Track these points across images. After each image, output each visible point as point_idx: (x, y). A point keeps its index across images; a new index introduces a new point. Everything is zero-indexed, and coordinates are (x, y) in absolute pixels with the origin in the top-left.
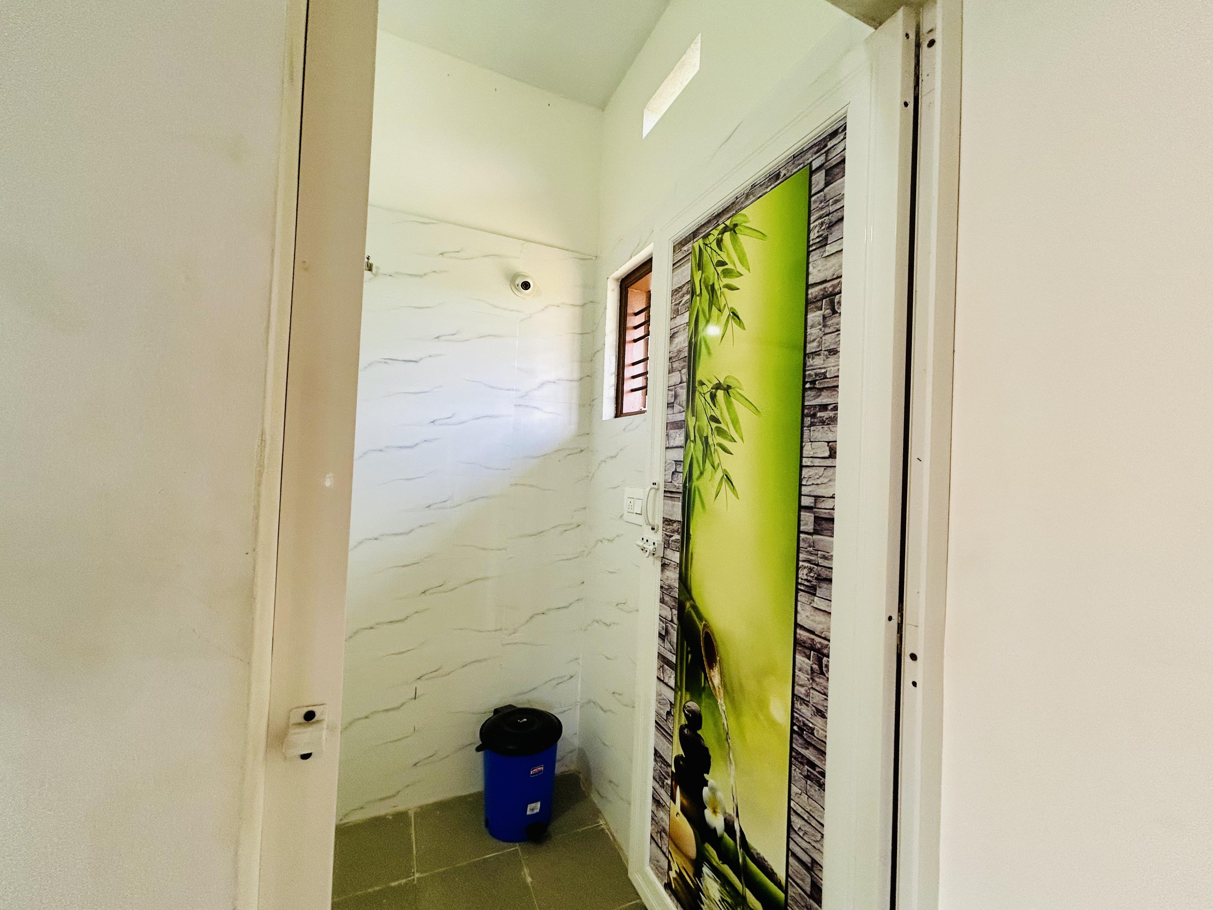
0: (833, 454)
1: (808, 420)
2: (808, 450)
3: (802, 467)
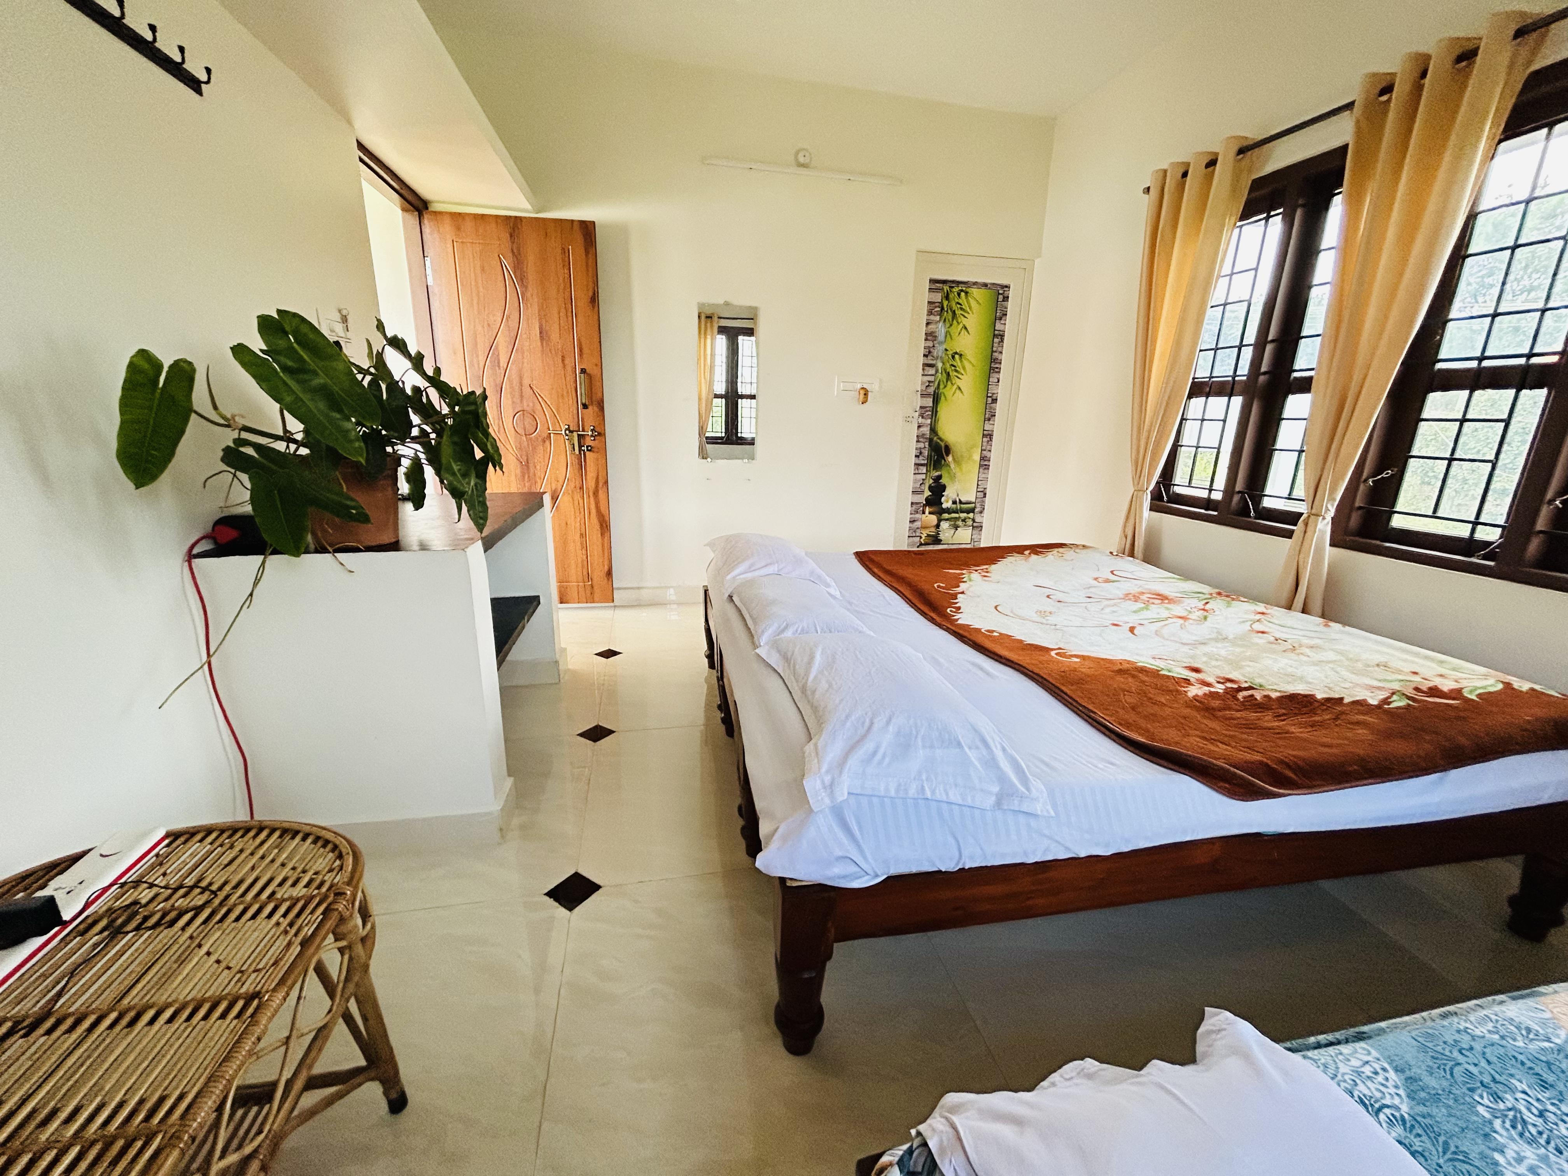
0: (998, 382)
1: (992, 371)
2: (991, 379)
3: (989, 384)
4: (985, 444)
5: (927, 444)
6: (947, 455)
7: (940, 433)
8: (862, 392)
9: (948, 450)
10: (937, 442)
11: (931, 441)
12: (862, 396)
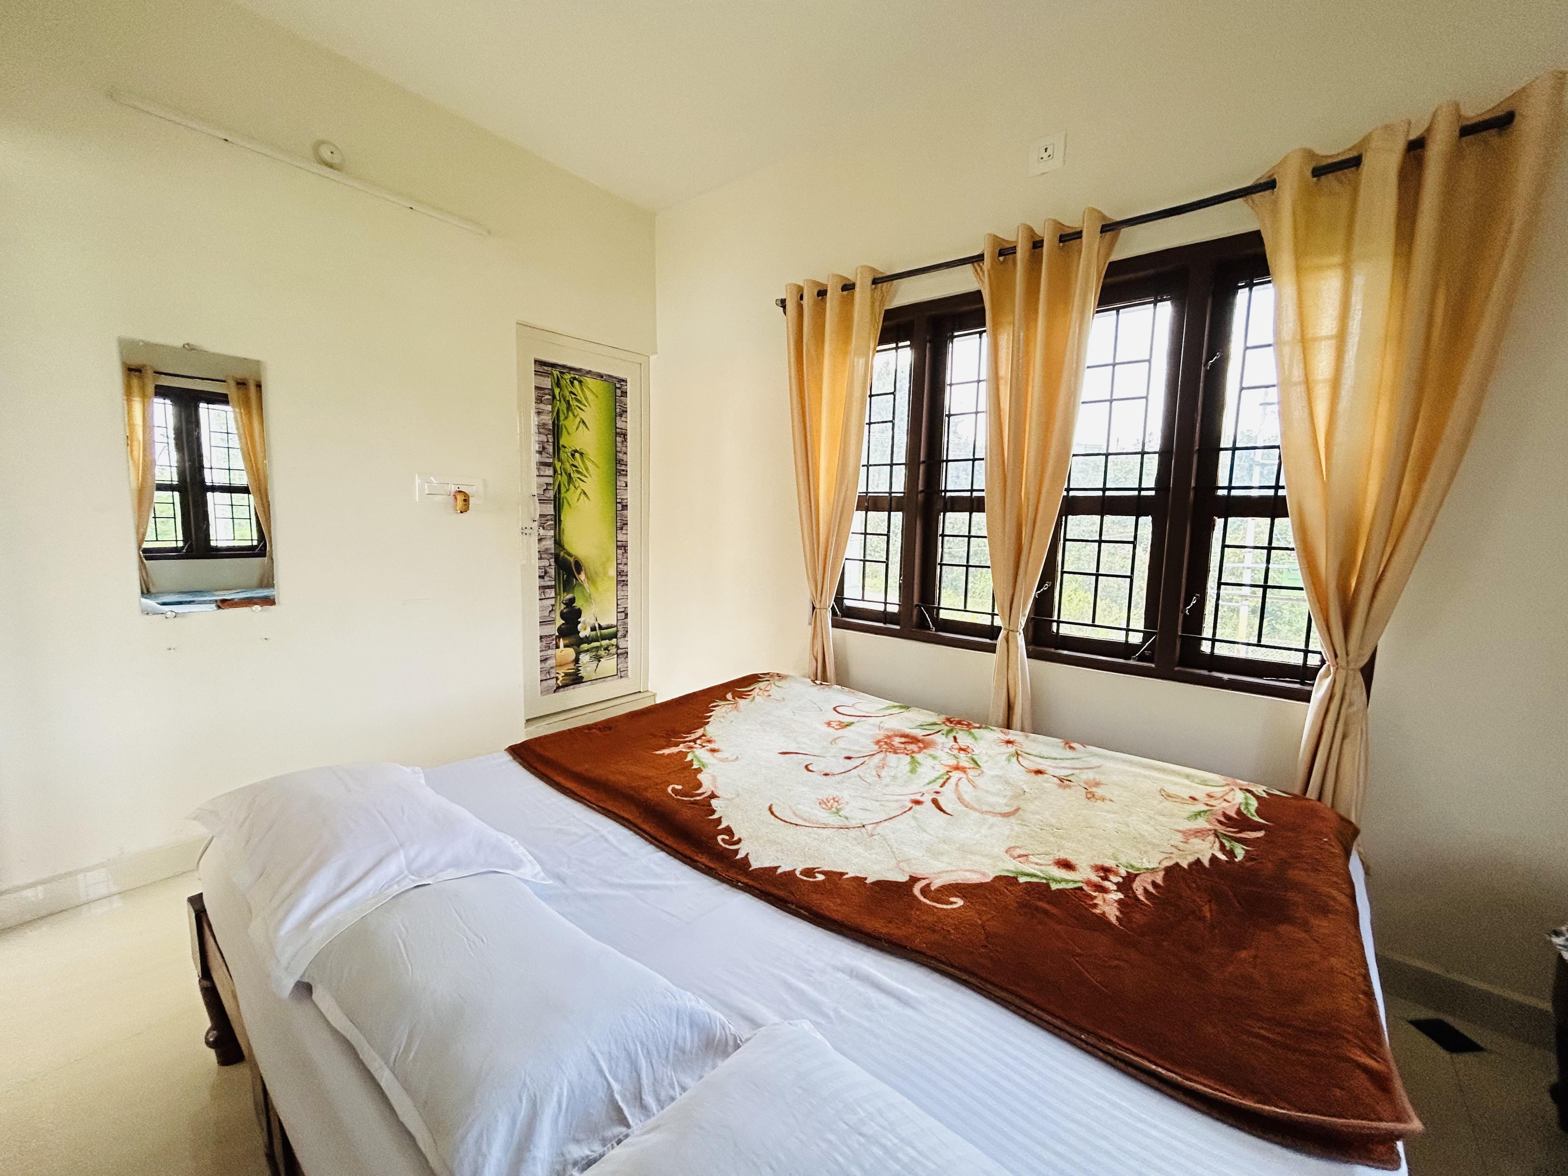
0: (626, 486)
1: (618, 474)
2: (618, 483)
3: (617, 489)
4: (620, 557)
5: (552, 560)
6: (579, 573)
7: (566, 546)
8: (460, 498)
9: (579, 566)
10: (563, 557)
11: (557, 557)
12: (460, 503)
